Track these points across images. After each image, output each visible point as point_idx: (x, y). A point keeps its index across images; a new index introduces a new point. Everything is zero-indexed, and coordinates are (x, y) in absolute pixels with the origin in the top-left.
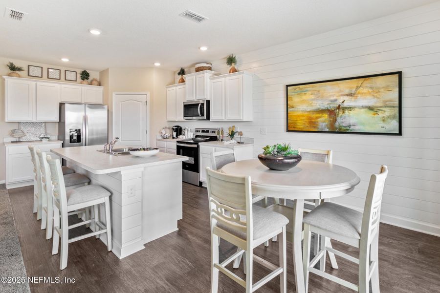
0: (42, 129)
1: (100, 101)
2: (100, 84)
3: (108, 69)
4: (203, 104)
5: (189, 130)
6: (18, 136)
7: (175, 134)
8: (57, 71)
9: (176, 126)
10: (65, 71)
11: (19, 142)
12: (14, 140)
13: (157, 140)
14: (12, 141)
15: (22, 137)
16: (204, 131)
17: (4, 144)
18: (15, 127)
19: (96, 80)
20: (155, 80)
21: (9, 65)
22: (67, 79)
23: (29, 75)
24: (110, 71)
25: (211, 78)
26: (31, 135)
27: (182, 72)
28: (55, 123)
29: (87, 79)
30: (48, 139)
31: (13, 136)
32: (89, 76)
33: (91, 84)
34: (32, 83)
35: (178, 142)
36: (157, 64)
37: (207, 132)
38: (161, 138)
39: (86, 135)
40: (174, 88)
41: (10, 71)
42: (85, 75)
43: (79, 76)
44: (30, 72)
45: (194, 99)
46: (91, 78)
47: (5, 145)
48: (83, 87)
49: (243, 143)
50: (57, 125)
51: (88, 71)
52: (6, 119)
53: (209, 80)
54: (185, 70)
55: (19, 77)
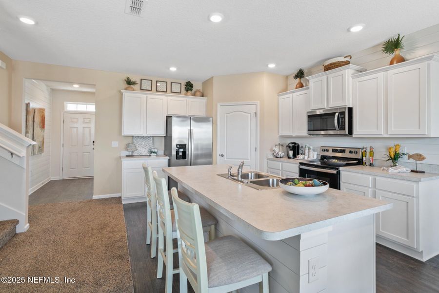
0: (151, 144)
1: (203, 114)
2: (203, 96)
3: (212, 77)
4: (342, 113)
5: (311, 147)
6: (132, 150)
7: (291, 153)
8: (164, 83)
9: (292, 143)
10: (171, 83)
11: (132, 156)
12: (128, 153)
13: (268, 159)
14: (128, 155)
15: (135, 151)
16: (337, 150)
17: (120, 157)
18: (129, 141)
19: (199, 91)
20: (265, 87)
21: (126, 80)
22: (172, 91)
23: (141, 89)
24: (214, 79)
25: (354, 76)
26: (142, 149)
27: (300, 74)
28: (161, 138)
29: (191, 90)
30: (155, 154)
31: (127, 150)
32: (192, 87)
33: (194, 95)
34: (143, 96)
35: (301, 164)
36: (272, 66)
37: (343, 151)
38: (272, 157)
39: (191, 151)
40: (290, 95)
41: (127, 86)
42: (189, 86)
43: (183, 87)
44: (142, 85)
45: (325, 106)
46: (194, 89)
47: (122, 159)
48: (187, 99)
49: (424, 172)
50: (163, 139)
51: (192, 82)
52: (123, 133)
53: (351, 78)
54: (305, 71)
55: (134, 90)
